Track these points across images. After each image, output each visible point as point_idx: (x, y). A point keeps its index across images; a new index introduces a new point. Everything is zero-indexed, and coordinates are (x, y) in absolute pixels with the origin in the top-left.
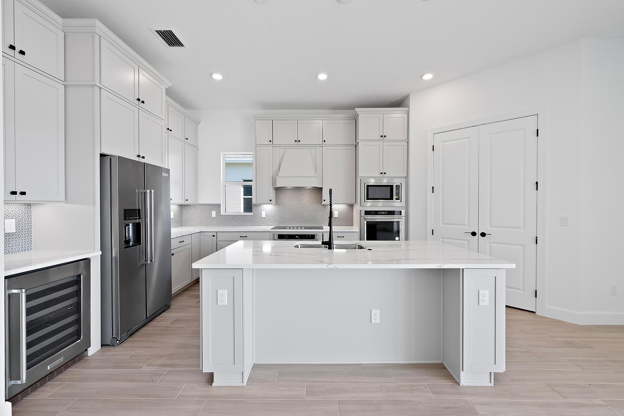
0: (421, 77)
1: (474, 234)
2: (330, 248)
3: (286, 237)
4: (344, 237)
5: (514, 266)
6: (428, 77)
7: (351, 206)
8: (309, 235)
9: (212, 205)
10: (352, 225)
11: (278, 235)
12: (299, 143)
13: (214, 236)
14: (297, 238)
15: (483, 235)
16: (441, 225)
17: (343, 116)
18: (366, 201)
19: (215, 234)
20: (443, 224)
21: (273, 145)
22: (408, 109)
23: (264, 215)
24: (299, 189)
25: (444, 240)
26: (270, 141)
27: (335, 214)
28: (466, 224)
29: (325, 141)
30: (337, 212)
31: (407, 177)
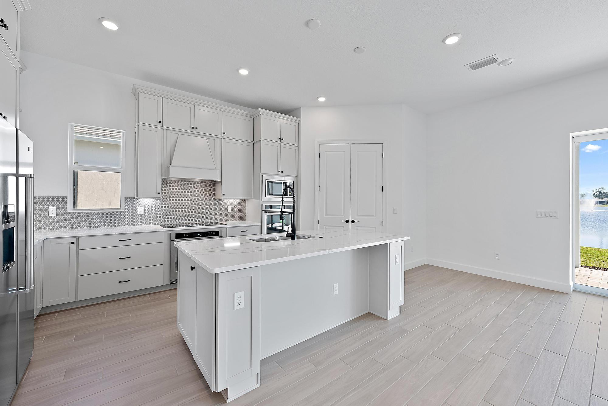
0: (318, 98)
1: (347, 221)
2: (293, 239)
3: (185, 236)
4: (247, 231)
5: (408, 238)
6: (322, 99)
7: (244, 201)
8: (213, 232)
9: (49, 198)
10: (245, 219)
11: (176, 234)
12: (196, 131)
13: (73, 243)
14: (199, 236)
15: (353, 222)
16: (325, 216)
17: (243, 112)
18: (267, 196)
19: (74, 240)
20: (326, 215)
21: (162, 127)
22: (299, 119)
23: (141, 211)
24: (187, 182)
25: (327, 227)
26: (160, 122)
27: (228, 209)
28: (342, 214)
29: (224, 133)
30: (231, 206)
31: (297, 177)
